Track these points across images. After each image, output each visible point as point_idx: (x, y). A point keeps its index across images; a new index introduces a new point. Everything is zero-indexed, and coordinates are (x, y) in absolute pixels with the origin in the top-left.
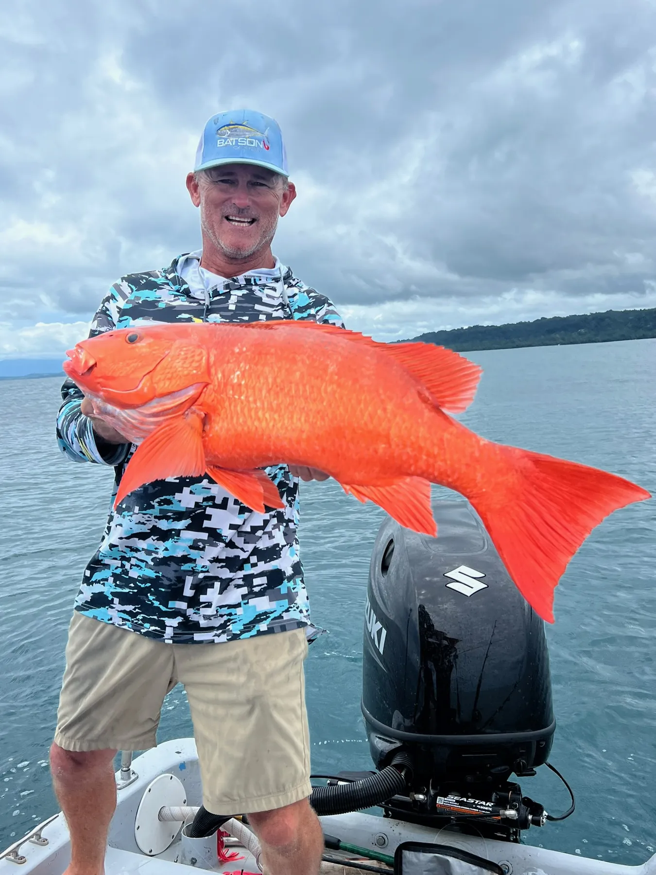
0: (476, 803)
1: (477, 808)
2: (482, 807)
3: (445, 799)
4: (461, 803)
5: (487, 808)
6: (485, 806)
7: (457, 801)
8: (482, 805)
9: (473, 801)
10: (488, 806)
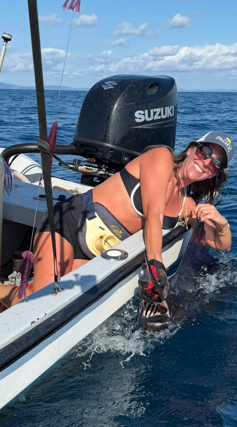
0: (92, 169)
1: (92, 171)
2: (94, 170)
3: (82, 167)
4: (87, 169)
5: (95, 171)
6: (95, 170)
7: (85, 168)
8: (94, 169)
9: (91, 168)
10: (96, 170)
